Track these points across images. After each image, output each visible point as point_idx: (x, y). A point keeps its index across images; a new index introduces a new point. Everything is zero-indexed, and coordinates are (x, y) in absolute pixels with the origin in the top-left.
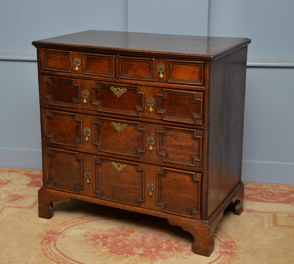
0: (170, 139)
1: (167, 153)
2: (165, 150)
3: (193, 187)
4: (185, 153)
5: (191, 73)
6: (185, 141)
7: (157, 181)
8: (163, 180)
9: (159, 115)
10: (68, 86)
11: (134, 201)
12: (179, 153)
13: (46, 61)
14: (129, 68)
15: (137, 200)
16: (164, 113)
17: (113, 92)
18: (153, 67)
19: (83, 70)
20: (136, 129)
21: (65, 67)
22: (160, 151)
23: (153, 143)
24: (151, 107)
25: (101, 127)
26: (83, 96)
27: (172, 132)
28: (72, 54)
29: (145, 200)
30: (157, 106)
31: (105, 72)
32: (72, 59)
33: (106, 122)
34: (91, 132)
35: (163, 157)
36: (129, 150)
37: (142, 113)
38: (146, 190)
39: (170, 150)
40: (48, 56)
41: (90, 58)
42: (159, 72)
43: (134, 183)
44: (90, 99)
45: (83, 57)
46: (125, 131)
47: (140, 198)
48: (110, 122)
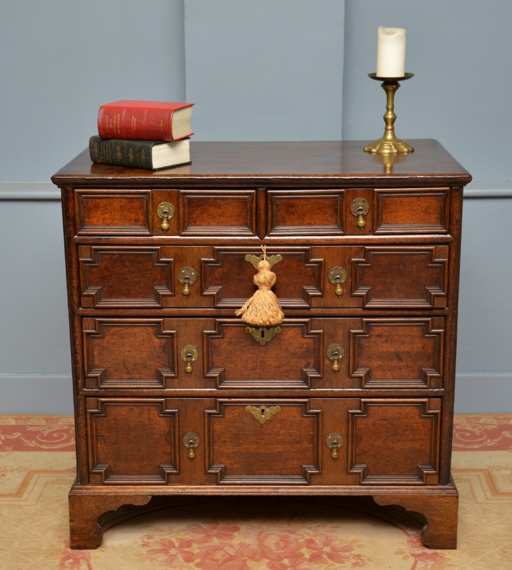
0: (375, 342)
1: (370, 370)
2: (365, 366)
3: (424, 426)
4: (408, 364)
5: (423, 211)
6: (408, 343)
7: (350, 427)
8: (361, 424)
9: (356, 299)
10: (141, 263)
11: (298, 474)
12: (395, 367)
13: (86, 215)
14: (288, 212)
15: (306, 472)
16: (367, 293)
17: (252, 265)
18: (344, 207)
19: (182, 227)
20: (303, 334)
21: (134, 225)
22: (355, 370)
23: (341, 356)
24: (339, 286)
25: (222, 338)
26: (182, 281)
27: (379, 328)
28: (152, 194)
29: (322, 468)
30: (353, 281)
31: (233, 226)
32: (152, 207)
33: (234, 328)
34: (197, 353)
35: (362, 379)
36: (287, 376)
37: (319, 298)
38: (324, 448)
39: (375, 364)
40: (90, 204)
41: (195, 201)
42: (356, 215)
43: (298, 439)
44: (198, 285)
45: (181, 200)
46: (276, 339)
47: (311, 466)
48: (242, 326)
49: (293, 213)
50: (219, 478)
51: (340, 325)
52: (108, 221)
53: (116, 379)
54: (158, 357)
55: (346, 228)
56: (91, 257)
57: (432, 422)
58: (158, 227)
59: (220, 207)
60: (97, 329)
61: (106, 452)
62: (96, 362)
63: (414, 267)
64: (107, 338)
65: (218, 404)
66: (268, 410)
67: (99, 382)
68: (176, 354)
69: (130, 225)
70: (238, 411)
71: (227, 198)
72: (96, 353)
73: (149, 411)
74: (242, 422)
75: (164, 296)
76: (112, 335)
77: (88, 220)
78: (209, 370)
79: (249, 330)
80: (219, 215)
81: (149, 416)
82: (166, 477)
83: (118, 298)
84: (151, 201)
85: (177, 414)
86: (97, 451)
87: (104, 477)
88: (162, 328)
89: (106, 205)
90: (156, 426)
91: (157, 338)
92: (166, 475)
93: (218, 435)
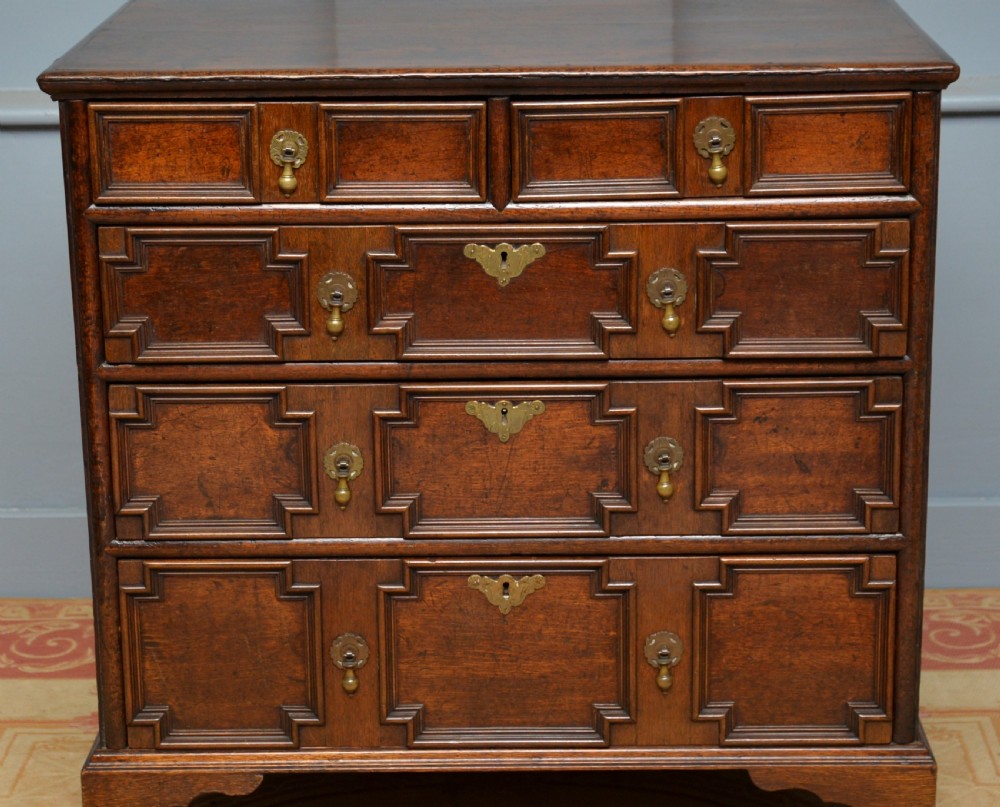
0: (751, 433)
1: (739, 494)
2: (728, 487)
3: (859, 616)
4: (822, 481)
5: (853, 145)
6: (822, 433)
7: (697, 620)
8: (721, 613)
9: (709, 339)
10: (237, 264)
11: (583, 724)
12: (793, 487)
13: (113, 160)
14: (556, 150)
15: (601, 719)
16: (733, 326)
17: (479, 265)
18: (680, 137)
19: (324, 184)
20: (592, 416)
21: (219, 180)
22: (706, 494)
23: (675, 465)
24: (669, 311)
25: (416, 427)
26: (325, 302)
27: (760, 403)
29: (637, 709)
30: (701, 300)
31: (437, 180)
32: (260, 140)
33: (441, 405)
34: (361, 460)
35: (722, 515)
36: (557, 509)
37: (628, 338)
38: (641, 667)
39: (750, 480)
40: (122, 137)
41: (353, 127)
42: (705, 154)
43: (582, 647)
44: (361, 310)
45: (322, 125)
46: (533, 429)
47: (612, 706)
48: (459, 401)
49: (568, 150)
50: (411, 735)
51: (673, 395)
52: (164, 173)
53: (184, 519)
54: (276, 470)
55: (685, 183)
56: (126, 252)
57: (876, 607)
58: (273, 184)
59: (407, 139)
60: (141, 409)
61: (164, 678)
62: (140, 482)
63: (835, 267)
64: (163, 429)
65: (407, 571)
66: (516, 584)
67: (146, 525)
68: (313, 462)
69: (212, 180)
70: (452, 587)
71: (423, 121)
72: (138, 462)
73: (256, 588)
74: (461, 610)
75: (285, 335)
76: (175, 422)
77: (118, 171)
78: (386, 498)
79: (473, 408)
80: (406, 157)
81: (257, 600)
82: (295, 734)
83: (186, 340)
84: (256, 128)
85: (317, 594)
86: (142, 678)
87: (158, 734)
88: (284, 407)
89: (158, 137)
90: (271, 622)
91: (272, 427)
92: (295, 727)
93: (407, 640)
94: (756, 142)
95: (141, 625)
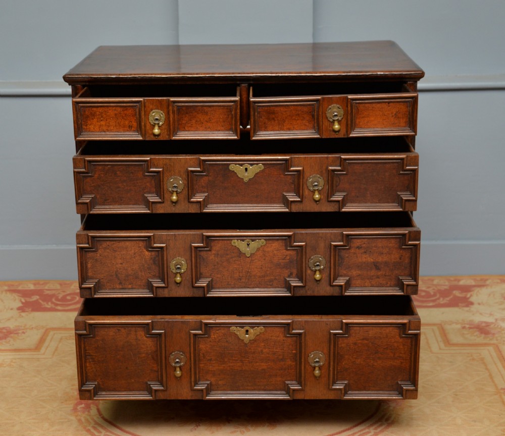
0: (355, 253)
1: (349, 279)
2: (345, 276)
3: (404, 345)
4: (385, 273)
5: (393, 116)
6: (385, 253)
7: (332, 347)
8: (342, 343)
9: (333, 204)
10: (132, 173)
11: (281, 390)
12: (373, 276)
13: (83, 123)
14: (269, 119)
15: (289, 388)
16: (344, 198)
17: (236, 173)
18: (320, 113)
19: (172, 132)
20: (286, 246)
21: (128, 131)
22: (335, 279)
23: (322, 267)
24: (316, 193)
25: (210, 250)
26: (170, 189)
27: (359, 241)
28: (144, 103)
29: (305, 384)
30: (330, 188)
31: (219, 130)
32: (145, 114)
33: (221, 242)
34: (186, 265)
35: (342, 288)
36: (271, 285)
37: (299, 204)
38: (307, 366)
39: (354, 273)
40: (87, 113)
41: (184, 108)
42: (331, 120)
43: (281, 357)
44: (185, 192)
45: (171, 108)
46: (260, 252)
47: (294, 382)
48: (229, 240)
49: (273, 119)
50: (205, 394)
51: (322, 238)
52: (104, 128)
53: (109, 289)
54: (149, 269)
55: (322, 132)
56: (85, 168)
57: (411, 342)
58: (150, 132)
59: (206, 113)
60: (90, 243)
61: (95, 370)
62: (90, 274)
63: (387, 174)
64: (100, 251)
65: (203, 325)
66: (251, 331)
67: (93, 293)
68: (165, 266)
69: (124, 131)
70: (223, 332)
71: (213, 106)
72: (89, 265)
73: (136, 332)
74: (227, 341)
75: (153, 203)
76: (105, 248)
77: (85, 127)
78: (197, 280)
79: (235, 243)
80: (206, 121)
81: (136, 336)
82: (153, 394)
83: (111, 205)
84: (143, 109)
85: (163, 335)
86: (85, 370)
87: (93, 394)
88: (152, 242)
89: (102, 113)
90: (143, 346)
91: (148, 251)
92: (153, 392)
93: (203, 354)
94: (352, 115)
95: (85, 347)
